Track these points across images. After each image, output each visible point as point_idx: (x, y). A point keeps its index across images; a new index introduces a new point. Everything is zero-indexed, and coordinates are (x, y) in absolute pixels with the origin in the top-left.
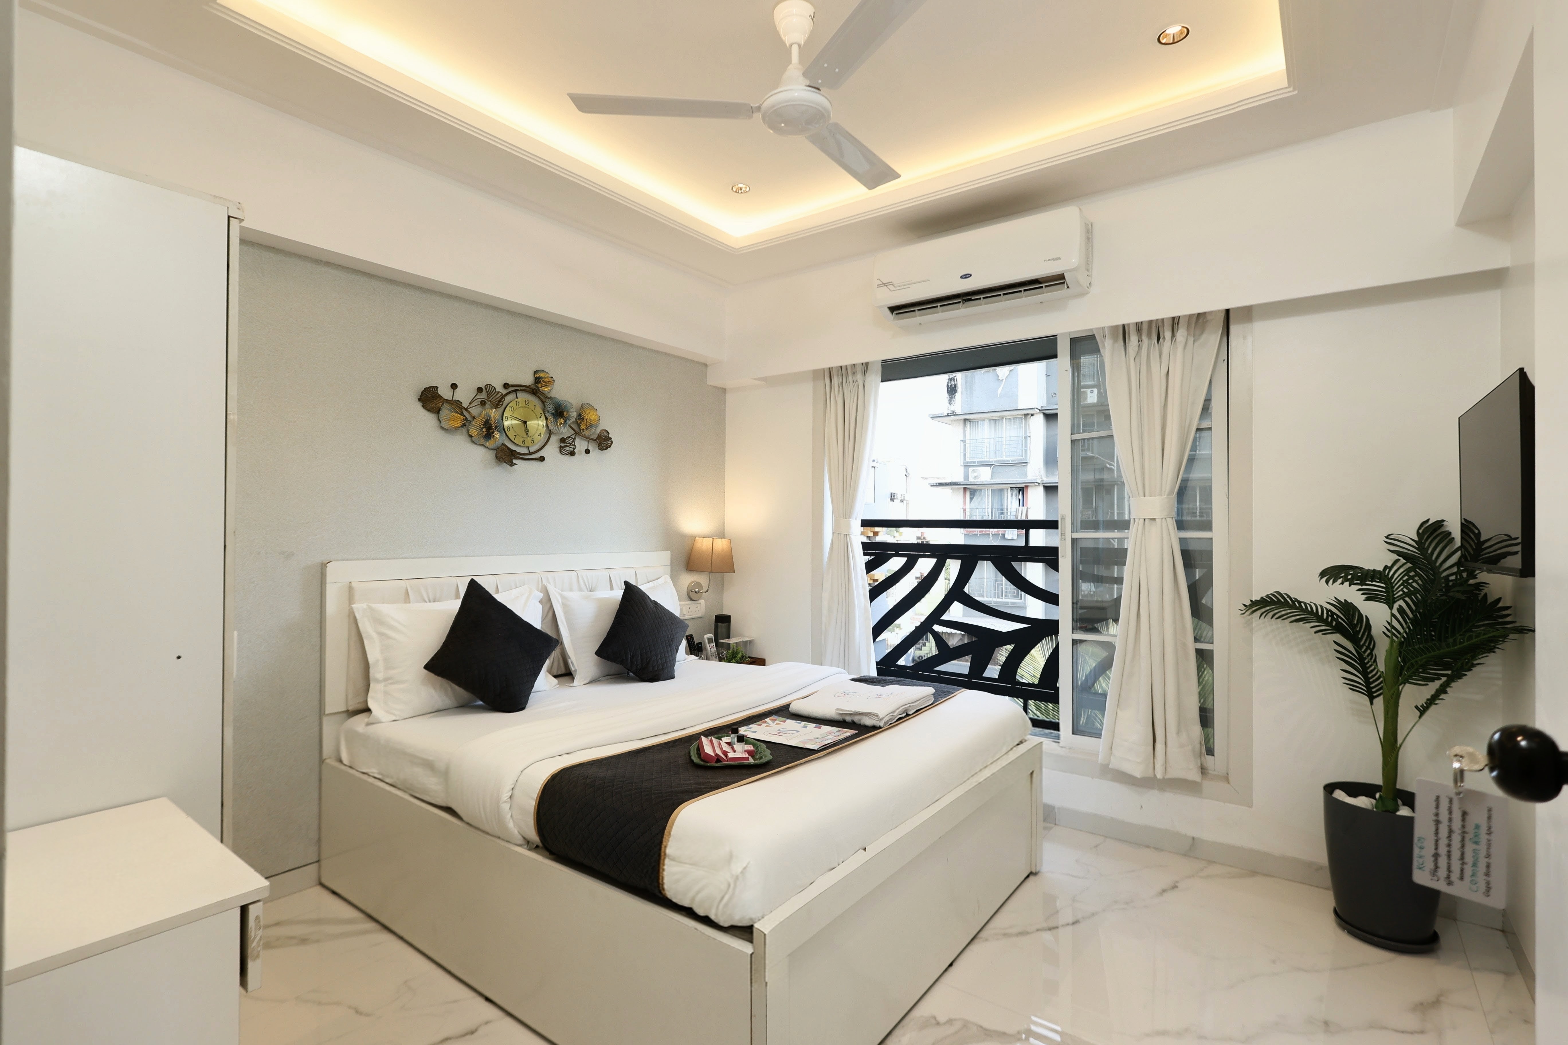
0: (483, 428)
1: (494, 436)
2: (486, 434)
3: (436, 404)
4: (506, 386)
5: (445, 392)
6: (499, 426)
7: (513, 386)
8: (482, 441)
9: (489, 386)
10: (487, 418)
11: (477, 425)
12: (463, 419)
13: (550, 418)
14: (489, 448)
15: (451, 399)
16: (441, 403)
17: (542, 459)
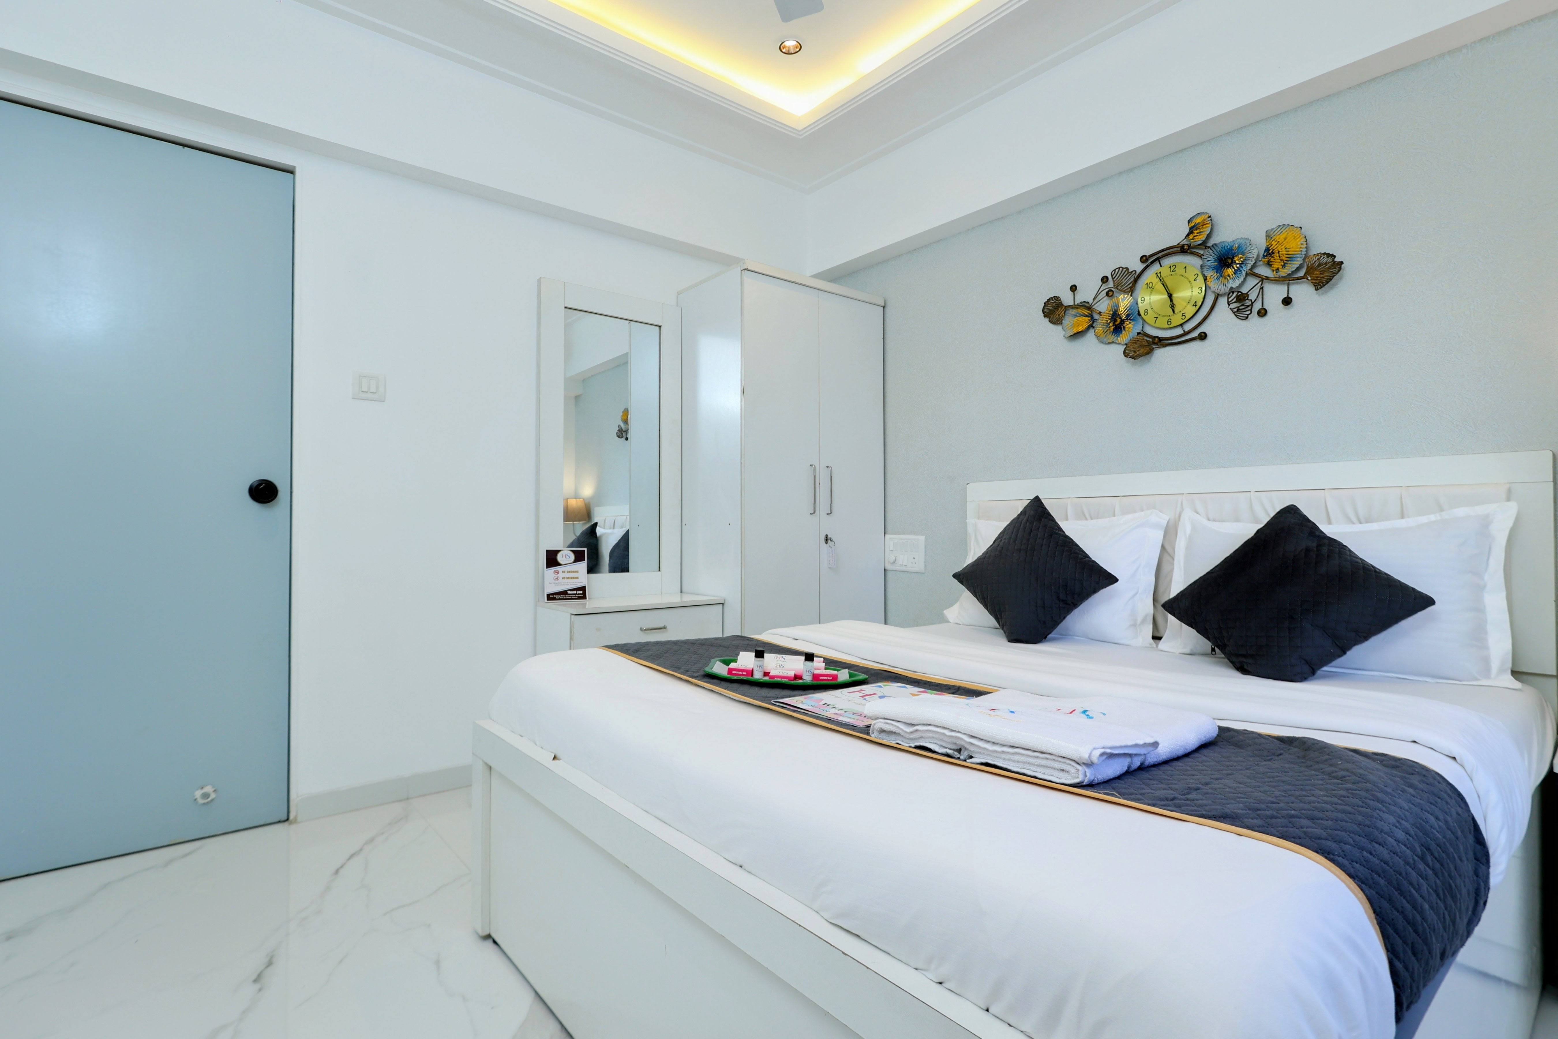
0: (1110, 322)
1: (1124, 327)
2: (1114, 329)
3: (1059, 315)
4: (1144, 259)
5: (1067, 299)
6: (1132, 314)
7: (1151, 256)
8: (1111, 338)
9: (1121, 269)
10: (1115, 309)
11: (1103, 321)
12: (1089, 320)
13: (1209, 273)
14: (1122, 344)
15: (1073, 304)
16: (1063, 312)
17: (1203, 337)
